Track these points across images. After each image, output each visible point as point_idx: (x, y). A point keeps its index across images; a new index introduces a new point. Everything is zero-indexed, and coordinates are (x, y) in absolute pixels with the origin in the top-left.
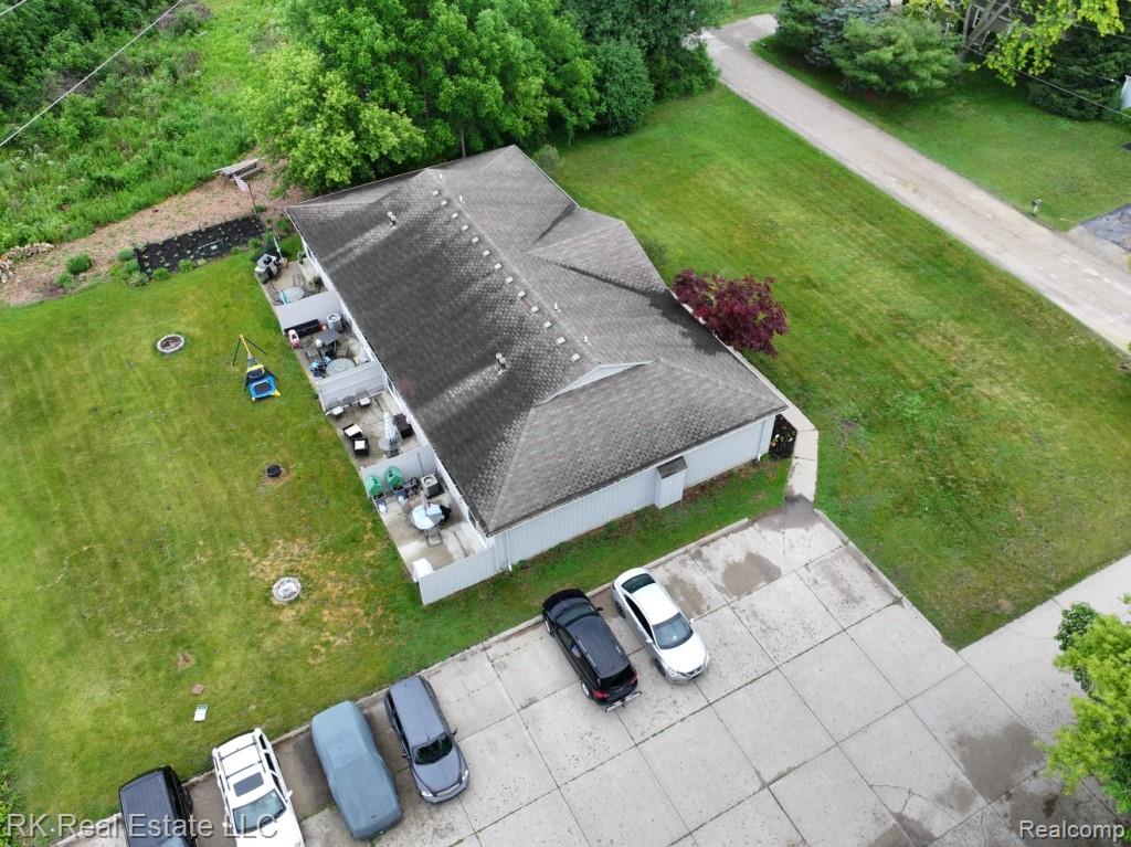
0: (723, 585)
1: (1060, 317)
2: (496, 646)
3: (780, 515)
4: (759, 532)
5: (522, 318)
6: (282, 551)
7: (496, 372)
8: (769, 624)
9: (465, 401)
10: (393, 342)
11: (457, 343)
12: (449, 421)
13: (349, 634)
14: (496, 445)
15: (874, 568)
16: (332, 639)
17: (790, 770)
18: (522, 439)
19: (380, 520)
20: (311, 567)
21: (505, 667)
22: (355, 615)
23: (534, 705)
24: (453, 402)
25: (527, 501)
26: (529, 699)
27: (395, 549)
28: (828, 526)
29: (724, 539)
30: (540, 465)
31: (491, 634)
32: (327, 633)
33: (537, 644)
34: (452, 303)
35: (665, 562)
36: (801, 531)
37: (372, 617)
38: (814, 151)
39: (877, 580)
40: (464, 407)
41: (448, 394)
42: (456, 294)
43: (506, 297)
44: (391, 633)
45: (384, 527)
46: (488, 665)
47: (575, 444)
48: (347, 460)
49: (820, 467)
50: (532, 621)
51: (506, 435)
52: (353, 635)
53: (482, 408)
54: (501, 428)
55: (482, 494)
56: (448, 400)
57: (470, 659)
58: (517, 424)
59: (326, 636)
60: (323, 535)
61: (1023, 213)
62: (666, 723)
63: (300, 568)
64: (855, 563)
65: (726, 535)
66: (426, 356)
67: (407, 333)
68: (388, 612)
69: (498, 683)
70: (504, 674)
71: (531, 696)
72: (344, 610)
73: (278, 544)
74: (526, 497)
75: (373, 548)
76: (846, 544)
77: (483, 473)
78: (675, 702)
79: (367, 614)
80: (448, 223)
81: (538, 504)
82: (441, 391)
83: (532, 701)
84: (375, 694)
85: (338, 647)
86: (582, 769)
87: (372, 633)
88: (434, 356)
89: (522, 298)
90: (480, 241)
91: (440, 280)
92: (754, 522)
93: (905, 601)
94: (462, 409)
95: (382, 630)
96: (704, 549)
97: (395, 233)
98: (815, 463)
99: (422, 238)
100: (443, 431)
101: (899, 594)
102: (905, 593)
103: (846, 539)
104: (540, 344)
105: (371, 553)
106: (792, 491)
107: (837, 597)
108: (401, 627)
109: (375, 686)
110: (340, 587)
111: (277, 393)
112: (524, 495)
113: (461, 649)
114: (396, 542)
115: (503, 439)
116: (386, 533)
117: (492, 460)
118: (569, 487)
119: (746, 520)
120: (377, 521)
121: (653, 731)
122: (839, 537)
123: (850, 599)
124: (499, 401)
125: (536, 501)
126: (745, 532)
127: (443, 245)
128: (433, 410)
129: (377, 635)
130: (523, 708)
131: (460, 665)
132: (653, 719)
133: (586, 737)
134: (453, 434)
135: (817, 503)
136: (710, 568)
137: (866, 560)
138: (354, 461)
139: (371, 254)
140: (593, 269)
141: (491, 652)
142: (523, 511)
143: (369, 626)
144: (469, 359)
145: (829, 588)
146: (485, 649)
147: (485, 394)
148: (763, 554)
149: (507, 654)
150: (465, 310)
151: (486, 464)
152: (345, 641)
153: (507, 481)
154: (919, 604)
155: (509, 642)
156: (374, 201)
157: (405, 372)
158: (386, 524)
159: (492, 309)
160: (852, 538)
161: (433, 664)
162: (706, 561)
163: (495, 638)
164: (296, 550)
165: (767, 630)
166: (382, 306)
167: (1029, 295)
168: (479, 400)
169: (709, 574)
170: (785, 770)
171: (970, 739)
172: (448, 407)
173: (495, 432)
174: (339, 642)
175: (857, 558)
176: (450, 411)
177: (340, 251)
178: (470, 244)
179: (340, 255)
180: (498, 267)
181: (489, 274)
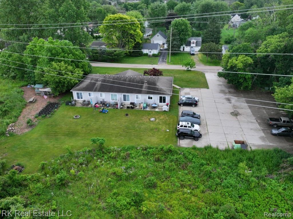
4: (182, 91)
5: (140, 79)
9: (147, 89)
11: (135, 85)
13: (167, 117)
14: (158, 89)
16: (166, 119)
18: (160, 87)
22: (164, 116)
28: (186, 88)
39: (196, 89)
41: (143, 89)
42: (125, 82)
43: (134, 78)
48: (132, 110)
49: (177, 86)
57: (180, 112)
58: (157, 86)
60: (145, 115)
67: (125, 89)
73: (142, 118)
77: (161, 92)
80: (109, 77)
82: (141, 90)
87: (169, 116)
89: (137, 77)
91: (120, 82)
92: (180, 91)
99: (108, 80)
100: (149, 92)
101: (200, 88)
104: (147, 79)
105: (154, 113)
106: (178, 88)
108: (170, 114)
111: (108, 111)
112: (168, 91)
113: (178, 112)
114: (155, 111)
120: (148, 111)
123: (197, 91)
127: (113, 79)
128: (144, 92)
135: (182, 88)
139: (101, 86)
144: (140, 85)
145: (194, 91)
147: (148, 87)
150: (130, 82)
153: (165, 91)
154: (202, 88)
157: (132, 92)
158: (150, 110)
159: (134, 80)
164: (145, 118)
170: (214, 101)
172: (145, 90)
175: (192, 89)
177: (94, 89)
178: (118, 77)
179: (95, 89)
180: (127, 76)
181: (127, 78)
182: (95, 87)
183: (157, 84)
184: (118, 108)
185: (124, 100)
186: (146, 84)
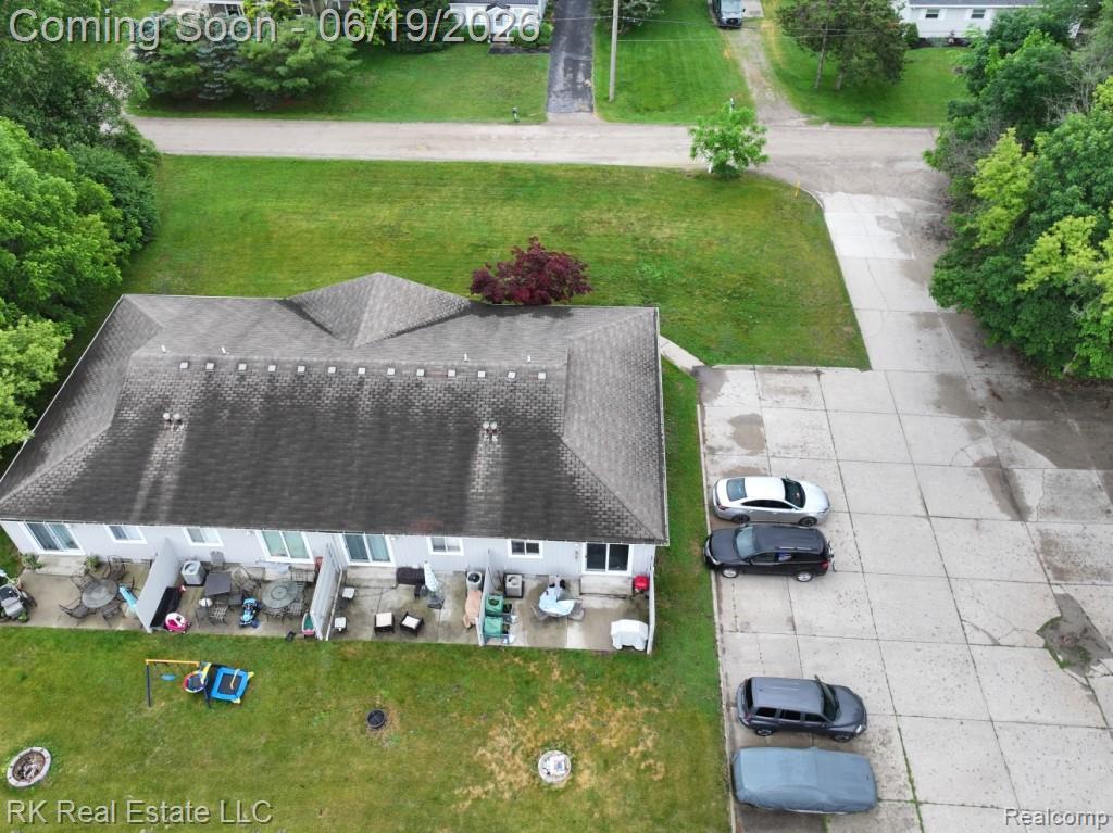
0: (749, 451)
1: (623, 170)
2: (724, 620)
3: (705, 388)
4: (713, 405)
5: (449, 389)
6: (496, 755)
7: (491, 442)
8: (799, 444)
9: (499, 485)
10: (350, 507)
11: (417, 454)
12: (507, 509)
13: (645, 730)
14: (574, 487)
15: (785, 367)
16: (641, 748)
17: (922, 498)
18: (588, 463)
19: (519, 648)
20: (536, 733)
21: (748, 624)
22: (625, 718)
23: (796, 621)
24: (490, 494)
25: (649, 497)
26: (788, 621)
27: (566, 651)
28: (733, 369)
29: (706, 428)
30: (620, 469)
31: (711, 617)
32: (633, 750)
33: (737, 591)
34: (360, 431)
35: (707, 473)
36: (726, 385)
37: (637, 703)
38: (321, 163)
39: (795, 372)
40: (503, 488)
41: (473, 494)
42: (353, 422)
43: (407, 387)
44: (665, 692)
45: (531, 649)
46: (739, 635)
47: (614, 436)
48: (412, 647)
49: (677, 343)
50: (714, 584)
51: (572, 473)
52: (649, 728)
53: (522, 475)
54: (558, 473)
55: (618, 524)
56: (482, 498)
57: (726, 646)
58: (567, 458)
59: (636, 752)
60: (501, 708)
61: (509, 123)
62: (853, 545)
63: (531, 745)
64: (774, 375)
65: (704, 425)
66: (405, 488)
67: (353, 490)
68: (639, 687)
69: (761, 636)
70: (754, 627)
71: (785, 619)
72: (612, 724)
73: (483, 755)
74: (645, 497)
75: (550, 670)
76: (754, 369)
77: (596, 513)
78: (837, 531)
79: (631, 706)
80: (243, 377)
81: (656, 493)
82: (463, 497)
83: (791, 620)
84: (726, 735)
85: (655, 747)
86: (869, 617)
87: (656, 710)
88: (411, 481)
89: (425, 375)
90: (308, 367)
91: (315, 427)
92: (701, 404)
93: (821, 369)
94: (505, 491)
95: (657, 700)
96: (708, 443)
97: (190, 430)
98: (671, 343)
99: (232, 411)
100: (515, 520)
101: (815, 368)
102: (815, 365)
103: (751, 366)
104: (495, 393)
105: (557, 673)
106: (687, 369)
107: (798, 400)
108: (662, 683)
109: (718, 731)
110: (582, 717)
111: (251, 674)
112: (642, 496)
113: (715, 647)
114: (559, 646)
115: (572, 478)
116: (540, 650)
117: (588, 498)
118: (651, 466)
119: (698, 406)
120: (518, 652)
121: (856, 558)
122: (746, 369)
123: (804, 393)
124: (526, 457)
125: (652, 493)
126: (707, 413)
127: (268, 398)
128: (479, 516)
129: (660, 705)
130: (794, 629)
131: (728, 656)
132: (846, 551)
133: (842, 600)
134: (526, 514)
135: (708, 364)
136: (729, 449)
137: (776, 367)
138: (420, 640)
139: (190, 466)
140: (411, 322)
141: (727, 627)
142: (656, 506)
143: (646, 709)
144: (451, 454)
145: (787, 399)
146: (721, 630)
147: (506, 463)
148: (735, 415)
149: (736, 617)
150: (383, 427)
151: (588, 505)
152: (651, 737)
153: (622, 498)
154: (829, 364)
155: (724, 609)
156: (109, 425)
157: (404, 517)
158: (527, 645)
159: (409, 404)
160: (753, 363)
161: (719, 675)
162: (721, 448)
163: (716, 617)
164: (503, 741)
165: (803, 448)
166: (286, 494)
167: (591, 169)
168: (508, 473)
169: (734, 453)
170: (920, 501)
171: (938, 401)
172: (490, 502)
173: (559, 479)
174: (650, 743)
175: (771, 371)
176: (497, 502)
177: (143, 493)
178: (299, 377)
179: (150, 497)
180: (362, 371)
181: (361, 383)
182: (151, 473)
183: (565, 440)
184: (319, 635)
185: (353, 556)
186: (495, 438)
